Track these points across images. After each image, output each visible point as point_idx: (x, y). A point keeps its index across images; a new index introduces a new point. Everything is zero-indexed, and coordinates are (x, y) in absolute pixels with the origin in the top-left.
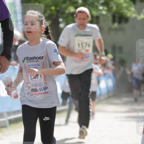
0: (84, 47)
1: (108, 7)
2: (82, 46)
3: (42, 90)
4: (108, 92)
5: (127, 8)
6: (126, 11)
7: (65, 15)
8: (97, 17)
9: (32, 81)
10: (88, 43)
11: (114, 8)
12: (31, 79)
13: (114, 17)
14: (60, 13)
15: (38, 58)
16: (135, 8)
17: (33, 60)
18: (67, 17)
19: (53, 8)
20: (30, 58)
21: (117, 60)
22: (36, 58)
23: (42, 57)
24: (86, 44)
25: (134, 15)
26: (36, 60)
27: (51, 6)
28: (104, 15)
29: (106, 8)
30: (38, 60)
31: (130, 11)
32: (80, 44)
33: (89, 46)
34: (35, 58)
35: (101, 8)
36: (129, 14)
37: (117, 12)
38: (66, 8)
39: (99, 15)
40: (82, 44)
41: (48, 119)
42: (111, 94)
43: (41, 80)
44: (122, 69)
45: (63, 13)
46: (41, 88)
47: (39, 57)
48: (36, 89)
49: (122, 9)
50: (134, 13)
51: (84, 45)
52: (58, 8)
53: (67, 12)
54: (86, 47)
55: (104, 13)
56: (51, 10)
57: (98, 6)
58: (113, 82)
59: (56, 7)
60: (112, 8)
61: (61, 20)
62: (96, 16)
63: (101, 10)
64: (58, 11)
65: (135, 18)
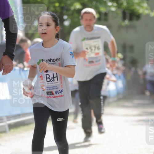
0: (93, 51)
1: (117, 3)
2: (90, 50)
3: (58, 93)
4: (118, 94)
5: (139, 4)
6: (137, 8)
7: (70, 12)
8: (106, 14)
9: (48, 84)
10: (97, 46)
11: (125, 4)
12: (47, 82)
13: (124, 14)
14: (64, 9)
15: (54, 60)
16: (148, 4)
17: (50, 62)
18: (72, 14)
19: (57, 5)
20: (47, 60)
21: (128, 60)
22: (53, 61)
23: (59, 59)
24: (95, 47)
25: (147, 12)
26: (53, 62)
27: (54, 2)
28: (113, 12)
29: (115, 4)
30: (55, 62)
31: (142, 7)
32: (89, 47)
33: (98, 48)
34: (51, 60)
35: (110, 4)
36: (141, 11)
37: (128, 9)
38: (72, 4)
39: (107, 12)
40: (90, 48)
41: (62, 120)
42: (121, 96)
43: (58, 82)
44: (133, 69)
45: (68, 10)
46: (57, 91)
47: (56, 59)
48: (52, 92)
49: (133, 5)
50: (147, 9)
51: (93, 48)
52: (63, 5)
53: (72, 8)
54: (95, 50)
55: (113, 9)
56: (55, 7)
57: (107, 2)
58: (123, 83)
59: (60, 3)
60: (122, 4)
61: (65, 17)
62: (104, 13)
63: (110, 6)
64: (62, 8)
65: (148, 15)
